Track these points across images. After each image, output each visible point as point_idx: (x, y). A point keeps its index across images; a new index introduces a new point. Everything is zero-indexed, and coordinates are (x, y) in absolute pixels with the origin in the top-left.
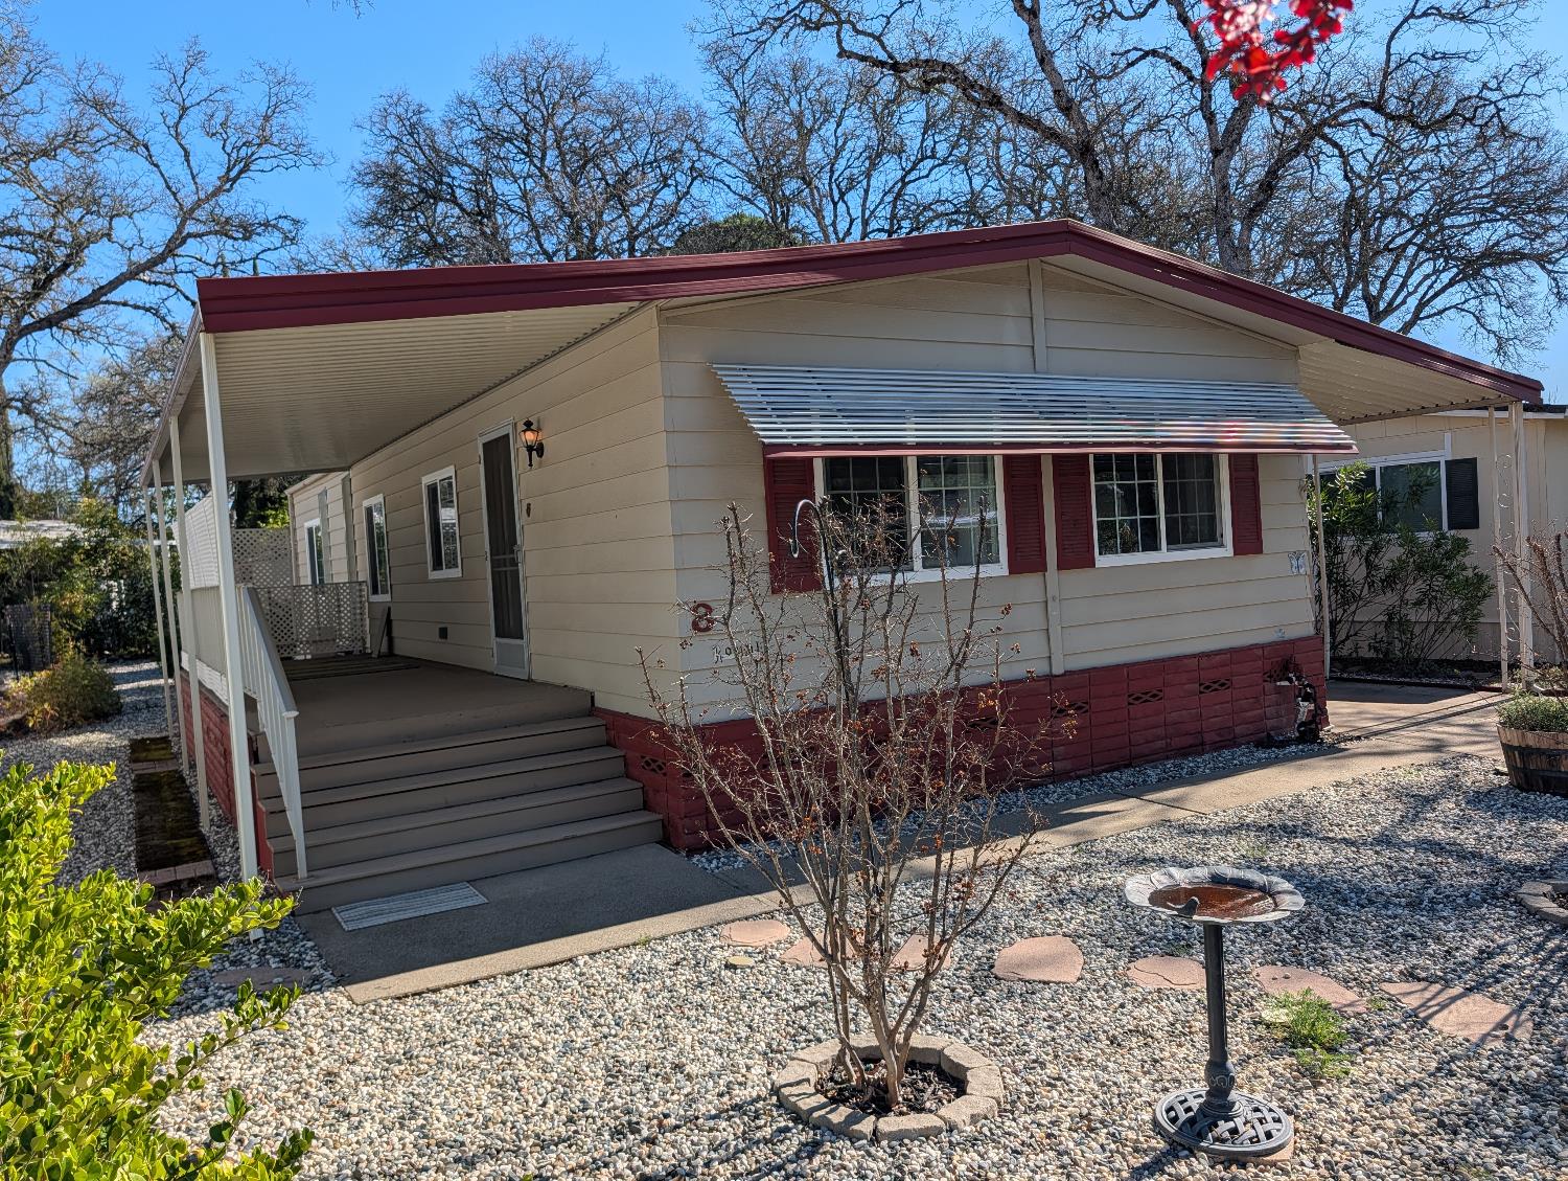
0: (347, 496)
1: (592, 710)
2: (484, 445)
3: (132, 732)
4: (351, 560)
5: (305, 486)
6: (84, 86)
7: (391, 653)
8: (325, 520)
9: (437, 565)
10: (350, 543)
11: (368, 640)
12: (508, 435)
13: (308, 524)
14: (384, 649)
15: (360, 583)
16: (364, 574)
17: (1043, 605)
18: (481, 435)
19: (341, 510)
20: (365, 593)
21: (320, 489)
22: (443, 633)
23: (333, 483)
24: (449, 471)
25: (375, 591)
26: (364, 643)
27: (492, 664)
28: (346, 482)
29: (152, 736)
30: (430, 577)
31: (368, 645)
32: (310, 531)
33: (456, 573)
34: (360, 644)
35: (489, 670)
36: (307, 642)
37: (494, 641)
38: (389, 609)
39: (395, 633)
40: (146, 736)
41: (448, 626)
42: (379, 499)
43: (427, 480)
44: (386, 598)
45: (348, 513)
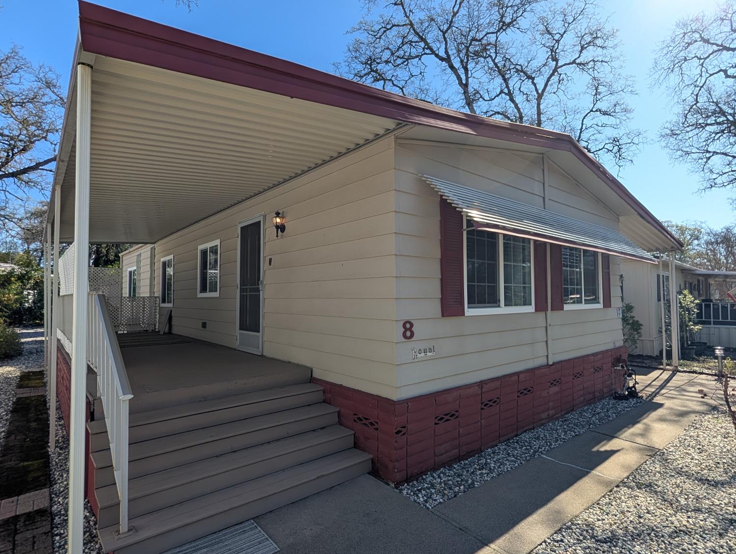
0: (153, 256)
1: (312, 380)
2: (241, 228)
3: (24, 367)
4: (152, 286)
5: (130, 252)
6: (41, 75)
7: (170, 332)
8: (139, 267)
9: (204, 289)
10: (152, 278)
11: (157, 325)
12: (260, 222)
13: (129, 270)
14: (167, 330)
15: (156, 297)
16: (158, 292)
17: (544, 329)
18: (240, 223)
19: (149, 263)
20: (158, 302)
21: (138, 253)
22: (204, 325)
23: (145, 251)
24: (217, 242)
25: (164, 301)
26: (155, 326)
27: (237, 344)
28: (153, 249)
29: (34, 370)
30: (198, 296)
31: (157, 327)
32: (130, 272)
33: (216, 294)
34: (153, 326)
35: (233, 347)
36: (126, 325)
37: (238, 332)
38: (171, 311)
39: (173, 323)
40: (30, 370)
41: (207, 322)
42: (171, 257)
43: (201, 247)
44: (170, 305)
45: (152, 264)
